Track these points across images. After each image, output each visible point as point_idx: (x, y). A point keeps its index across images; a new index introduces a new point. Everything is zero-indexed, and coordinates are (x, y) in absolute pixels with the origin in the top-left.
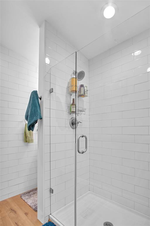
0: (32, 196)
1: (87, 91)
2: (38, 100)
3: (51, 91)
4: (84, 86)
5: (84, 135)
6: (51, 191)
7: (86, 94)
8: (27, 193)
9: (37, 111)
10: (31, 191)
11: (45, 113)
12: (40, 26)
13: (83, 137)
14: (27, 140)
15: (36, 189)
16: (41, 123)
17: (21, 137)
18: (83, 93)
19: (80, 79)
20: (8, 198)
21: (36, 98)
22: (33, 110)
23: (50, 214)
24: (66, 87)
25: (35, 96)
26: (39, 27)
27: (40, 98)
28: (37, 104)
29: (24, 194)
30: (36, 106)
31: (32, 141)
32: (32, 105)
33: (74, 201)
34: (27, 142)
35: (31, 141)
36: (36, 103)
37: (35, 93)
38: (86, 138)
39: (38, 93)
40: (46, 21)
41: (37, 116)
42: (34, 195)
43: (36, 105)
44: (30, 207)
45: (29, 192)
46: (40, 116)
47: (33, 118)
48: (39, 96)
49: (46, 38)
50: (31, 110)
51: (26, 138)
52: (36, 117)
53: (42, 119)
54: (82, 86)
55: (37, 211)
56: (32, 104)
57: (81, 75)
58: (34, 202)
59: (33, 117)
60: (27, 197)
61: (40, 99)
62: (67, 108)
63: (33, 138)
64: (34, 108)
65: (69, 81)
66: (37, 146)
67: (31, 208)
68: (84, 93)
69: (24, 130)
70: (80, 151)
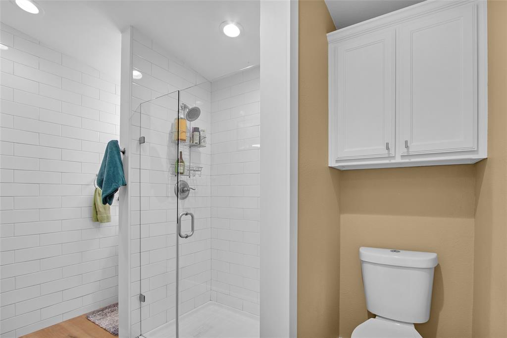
0: (108, 315)
1: (205, 137)
2: (119, 155)
3: (142, 141)
4: (200, 130)
5: (189, 212)
6: (142, 298)
7: (203, 144)
8: (98, 311)
9: (118, 173)
10: (106, 308)
11: (131, 176)
12: (123, 31)
13: (186, 214)
14: (97, 217)
15: (116, 305)
16: (125, 192)
17: (87, 213)
18: (198, 141)
19: (193, 119)
20: (63, 322)
21: (115, 152)
22: (111, 173)
23: (141, 335)
24: (168, 132)
25: (114, 149)
26: (122, 33)
27: (122, 152)
28: (119, 163)
29: (93, 313)
30: (115, 166)
31: (108, 219)
32: (109, 165)
33: (175, 320)
34: (98, 221)
35: (106, 221)
36: (116, 161)
37: (113, 145)
38: (192, 217)
39: (119, 144)
40: (132, 27)
41: (119, 182)
42: (113, 313)
43: (116, 163)
44: (105, 331)
45: (103, 310)
46: (123, 181)
47: (111, 185)
48: (121, 148)
49: (132, 54)
50: (108, 172)
51: (97, 214)
52: (117, 183)
53: (126, 185)
54: (196, 130)
55: (118, 334)
56: (109, 163)
57: (193, 114)
58: (112, 322)
59: (112, 183)
60: (99, 317)
61: (124, 153)
62: (169, 166)
63: (110, 214)
64: (112, 169)
65: (173, 122)
66: (118, 227)
67: (108, 333)
68: (200, 142)
69: (93, 199)
70: (183, 234)
